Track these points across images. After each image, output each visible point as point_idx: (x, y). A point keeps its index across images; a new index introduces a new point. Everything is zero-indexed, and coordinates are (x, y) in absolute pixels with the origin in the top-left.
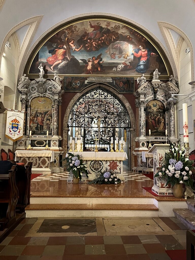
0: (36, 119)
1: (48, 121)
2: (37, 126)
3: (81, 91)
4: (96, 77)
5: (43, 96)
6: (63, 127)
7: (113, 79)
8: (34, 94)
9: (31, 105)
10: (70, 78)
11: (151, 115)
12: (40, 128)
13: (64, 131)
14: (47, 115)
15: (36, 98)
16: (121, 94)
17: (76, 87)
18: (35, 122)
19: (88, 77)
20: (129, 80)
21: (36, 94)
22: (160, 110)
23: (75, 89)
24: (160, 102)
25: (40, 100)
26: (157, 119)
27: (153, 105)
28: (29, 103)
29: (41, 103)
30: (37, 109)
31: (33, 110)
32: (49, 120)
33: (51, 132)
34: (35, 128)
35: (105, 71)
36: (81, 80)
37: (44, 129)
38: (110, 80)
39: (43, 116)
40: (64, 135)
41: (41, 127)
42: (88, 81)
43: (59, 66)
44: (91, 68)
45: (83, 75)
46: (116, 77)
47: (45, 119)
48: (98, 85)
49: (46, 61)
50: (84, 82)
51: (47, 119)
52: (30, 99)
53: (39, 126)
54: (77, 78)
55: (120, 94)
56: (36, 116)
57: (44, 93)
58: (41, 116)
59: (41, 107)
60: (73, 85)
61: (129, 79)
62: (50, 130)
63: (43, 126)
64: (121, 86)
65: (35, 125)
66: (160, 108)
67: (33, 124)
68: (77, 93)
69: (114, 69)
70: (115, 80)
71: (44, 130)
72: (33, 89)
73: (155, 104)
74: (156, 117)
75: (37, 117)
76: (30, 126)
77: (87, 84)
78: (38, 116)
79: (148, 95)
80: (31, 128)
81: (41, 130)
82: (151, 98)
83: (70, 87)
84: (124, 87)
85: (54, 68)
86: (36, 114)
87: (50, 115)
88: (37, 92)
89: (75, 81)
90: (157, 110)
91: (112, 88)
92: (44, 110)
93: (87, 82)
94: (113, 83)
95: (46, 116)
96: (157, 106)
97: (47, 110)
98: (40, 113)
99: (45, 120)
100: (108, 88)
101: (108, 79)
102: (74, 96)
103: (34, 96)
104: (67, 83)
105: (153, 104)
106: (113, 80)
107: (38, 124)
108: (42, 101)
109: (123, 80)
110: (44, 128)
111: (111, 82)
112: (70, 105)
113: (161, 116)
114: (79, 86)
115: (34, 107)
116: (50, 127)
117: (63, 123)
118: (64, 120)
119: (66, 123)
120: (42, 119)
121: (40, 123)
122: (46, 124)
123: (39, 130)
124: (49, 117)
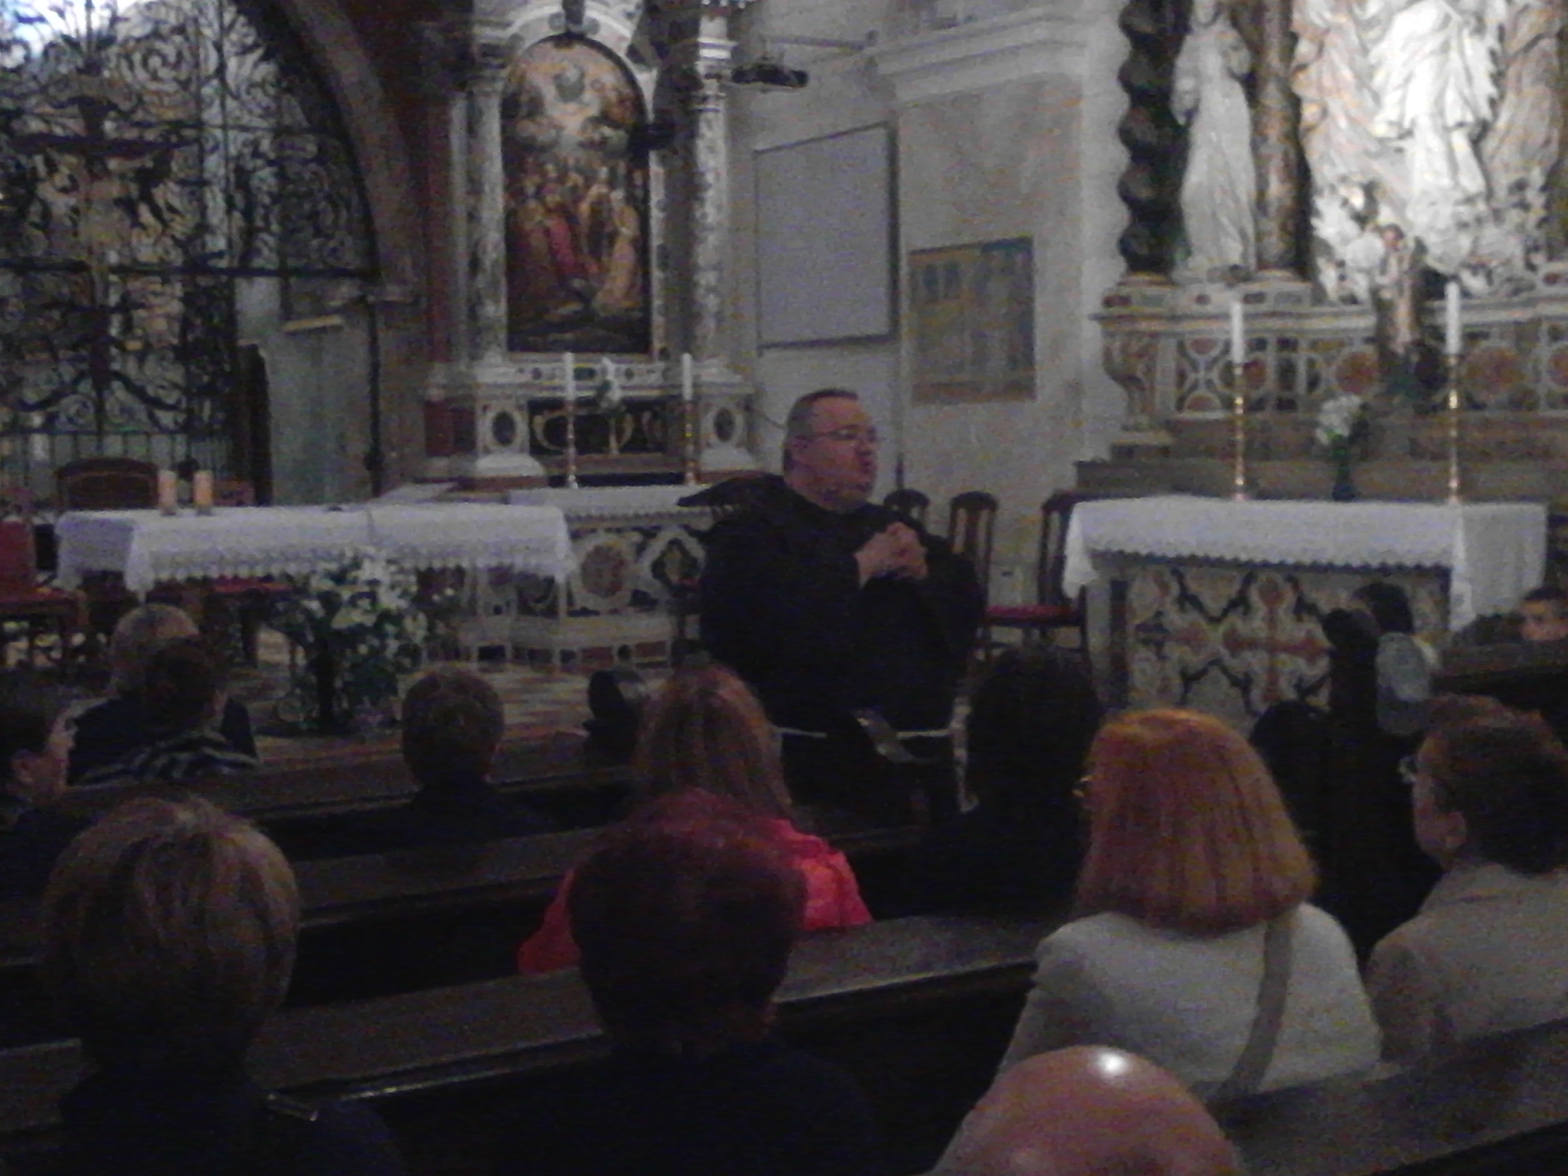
11: (544, 174)
22: (607, 131)
24: (607, 64)
26: (584, 208)
27: (558, 80)
66: (604, 118)
73: (572, 74)
74: (577, 196)
82: (543, 20)
90: (584, 129)
96: (588, 96)
105: (557, 77)
113: (612, 184)
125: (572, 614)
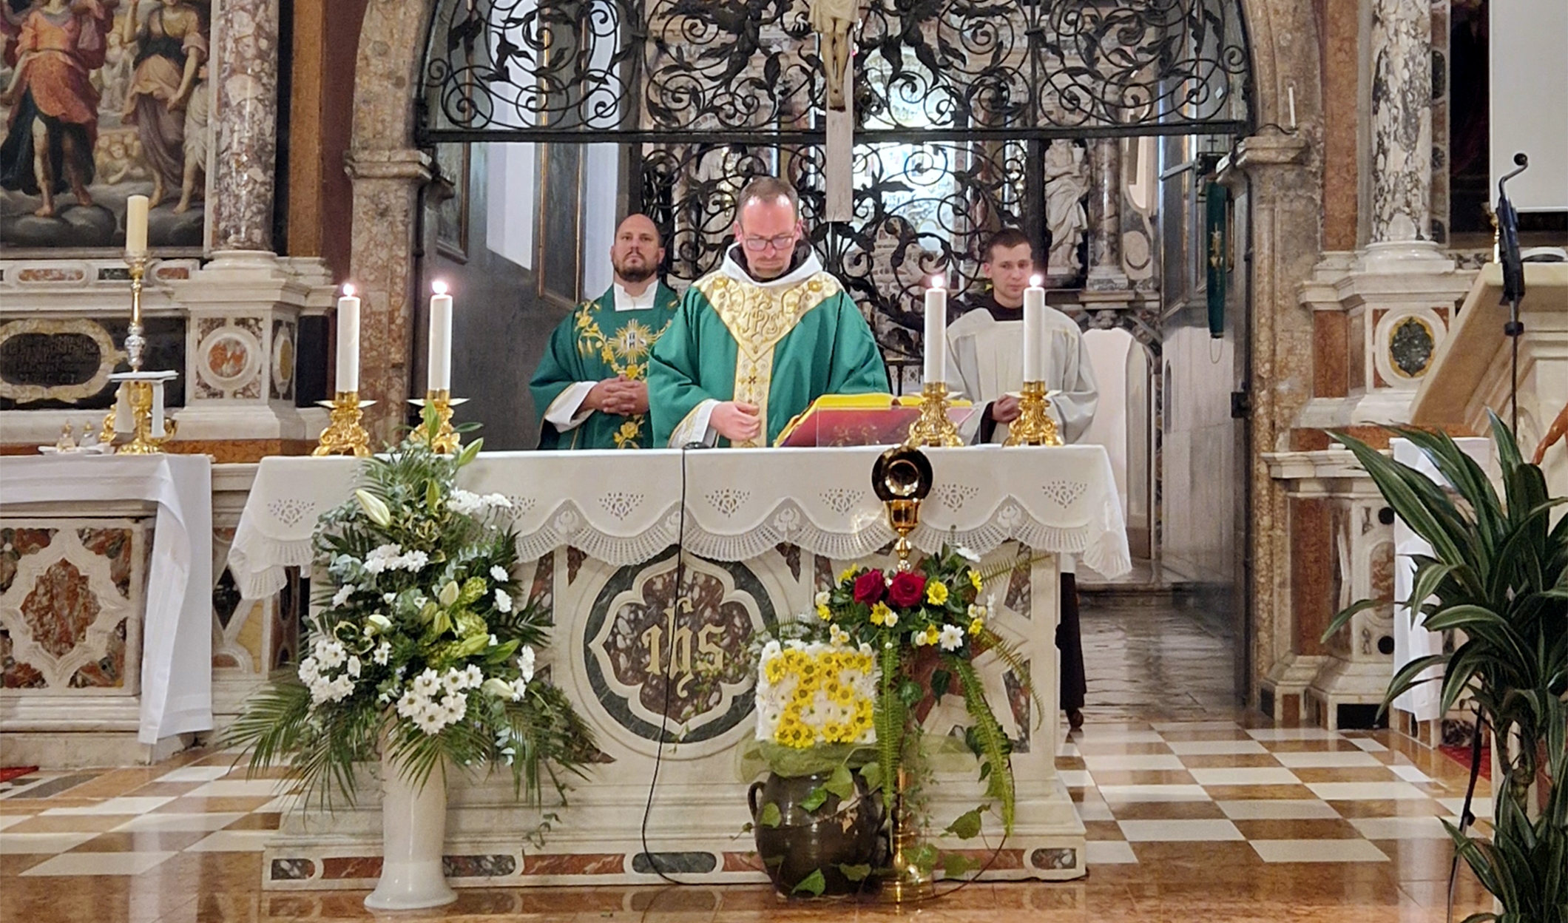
1: (158, 65)
2: (19, 127)
6: (355, 143)
12: (55, 155)
13: (360, 188)
32: (172, 48)
33: (193, 215)
37: (105, 174)
40: (357, 244)
41: (68, 143)
47: (113, 38)
51: (148, 44)
53: (39, 128)
58: (67, 1)
62: (187, 184)
63: (85, 136)
71: (99, 189)
75: (16, 19)
78: (21, 3)
81: (58, 186)
95: (137, 5)
99: (114, 53)
107: (24, 109)
110: (100, 158)
116: (177, 150)
117: (358, 94)
118: (365, 48)
119: (399, 83)
120: (74, 42)
121: (53, 91)
122: (129, 107)
123: (33, 189)
124: (169, 15)
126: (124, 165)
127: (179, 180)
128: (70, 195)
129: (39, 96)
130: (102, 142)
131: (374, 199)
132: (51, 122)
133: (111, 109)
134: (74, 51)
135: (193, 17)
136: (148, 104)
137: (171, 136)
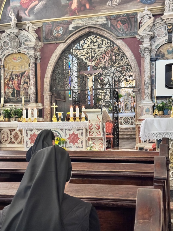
0: (11, 82)
1: (26, 85)
2: (13, 91)
3: (64, 40)
4: (84, 19)
5: (17, 52)
6: (44, 92)
7: (108, 18)
8: (7, 50)
9: (5, 65)
10: (50, 24)
14: (24, 76)
15: (10, 56)
16: (119, 39)
17: (58, 35)
18: (10, 87)
19: (74, 20)
20: (130, 17)
21: (10, 51)
23: (56, 38)
25: (15, 58)
28: (2, 63)
29: (16, 61)
30: (12, 69)
31: (7, 72)
32: (27, 83)
34: (11, 94)
35: (96, 8)
36: (64, 24)
38: (104, 21)
39: (19, 78)
40: (45, 102)
41: (18, 92)
42: (74, 26)
43: (35, 9)
44: (76, 7)
45: (66, 18)
46: (111, 16)
47: (21, 82)
48: (87, 30)
49: (19, 4)
50: (68, 27)
51: (25, 83)
52: (3, 58)
53: (15, 91)
54: (59, 23)
55: (117, 39)
56: (11, 78)
57: (19, 48)
58: (17, 78)
59: (17, 67)
60: (54, 34)
61: (131, 15)
62: (29, 96)
63: (19, 92)
64: (119, 28)
65: (11, 91)
67: (9, 89)
68: (60, 45)
69: (107, 4)
70: (110, 20)
71: (21, 97)
72: (6, 44)
73: (171, 49)
75: (13, 81)
76: (5, 92)
77: (72, 29)
78: (13, 79)
79: (160, 37)
80: (6, 95)
81: (17, 97)
82: (163, 41)
83: (50, 37)
84: (123, 29)
85: (29, 12)
86: (11, 76)
87: (27, 77)
88: (10, 48)
89: (57, 28)
91: (107, 32)
92: (19, 70)
93: (73, 28)
94: (107, 24)
95: (23, 79)
97: (23, 70)
98: (16, 75)
99: (21, 84)
100: (101, 33)
101: (100, 20)
102: (56, 48)
103: (7, 53)
104: (47, 30)
105: (168, 50)
106: (107, 20)
107: (14, 89)
108: (17, 59)
109: (121, 18)
110: (21, 94)
111: (105, 22)
112: (51, 62)
114: (62, 35)
115: (9, 68)
116: (28, 93)
117: (44, 87)
118: (45, 82)
119: (48, 86)
120: (18, 83)
121: (16, 87)
122: (23, 89)
123: (15, 97)
124: (26, 80)
125: (149, 143)
126: (23, 94)
127: (28, 96)
128: (18, 97)
129: (15, 88)
130: (21, 92)
131: (46, 97)
132: (16, 90)
133: (22, 89)
134: (18, 84)
135: (28, 80)
136: (25, 88)
137: (27, 92)
